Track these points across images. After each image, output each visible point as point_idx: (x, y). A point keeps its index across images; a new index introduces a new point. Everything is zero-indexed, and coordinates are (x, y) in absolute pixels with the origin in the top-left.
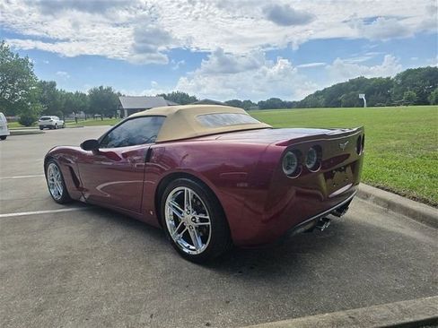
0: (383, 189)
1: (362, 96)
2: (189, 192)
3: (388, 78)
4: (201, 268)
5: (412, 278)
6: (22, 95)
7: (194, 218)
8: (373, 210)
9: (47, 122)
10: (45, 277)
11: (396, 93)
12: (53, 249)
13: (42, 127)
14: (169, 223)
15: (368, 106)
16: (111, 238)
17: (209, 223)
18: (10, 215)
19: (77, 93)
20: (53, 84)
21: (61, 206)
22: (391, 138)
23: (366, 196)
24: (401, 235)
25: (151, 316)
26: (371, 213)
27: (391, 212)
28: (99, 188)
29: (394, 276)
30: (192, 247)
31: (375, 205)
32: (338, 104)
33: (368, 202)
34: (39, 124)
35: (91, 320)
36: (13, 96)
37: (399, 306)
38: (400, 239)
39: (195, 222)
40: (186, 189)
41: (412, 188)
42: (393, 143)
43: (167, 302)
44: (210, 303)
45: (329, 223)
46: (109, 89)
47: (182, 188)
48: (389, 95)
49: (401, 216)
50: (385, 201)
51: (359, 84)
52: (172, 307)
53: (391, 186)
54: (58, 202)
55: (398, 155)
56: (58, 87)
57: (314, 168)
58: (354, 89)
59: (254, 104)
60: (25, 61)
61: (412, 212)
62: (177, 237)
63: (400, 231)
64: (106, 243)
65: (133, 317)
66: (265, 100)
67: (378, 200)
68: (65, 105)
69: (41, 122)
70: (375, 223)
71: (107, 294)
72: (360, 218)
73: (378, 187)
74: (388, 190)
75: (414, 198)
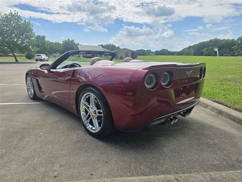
0: (217, 102)
1: (216, 50)
2: (92, 96)
3: (233, 40)
4: (97, 141)
5: (225, 158)
6: (27, 42)
7: (95, 111)
8: (209, 115)
9: (39, 58)
10: (10, 138)
11: (237, 49)
12: (20, 124)
13: (37, 60)
14: (82, 113)
15: (219, 56)
16: (53, 120)
17: (102, 115)
18: (5, 104)
19: (56, 43)
20: (44, 37)
21: (33, 101)
22: (229, 74)
23: (206, 106)
24: (224, 131)
25: (60, 167)
26: (207, 117)
27: (220, 116)
28: (53, 93)
29: (214, 156)
30: (94, 128)
31: (211, 112)
32: (202, 54)
33: (207, 110)
34: (35, 58)
35: (26, 165)
36: (23, 43)
37: (210, 175)
38: (223, 133)
39: (95, 113)
40: (91, 94)
41: (235, 103)
42: (229, 76)
43: (72, 159)
44: (97, 162)
45: (177, 120)
46: (73, 41)
47: (89, 93)
48: (233, 50)
49: (227, 119)
50: (217, 109)
51: (215, 43)
52: (74, 162)
53: (223, 101)
54: (31, 99)
55: (231, 83)
56: (46, 39)
57: (167, 85)
58: (212, 46)
59: (152, 52)
60: (29, 24)
61: (233, 118)
62: (86, 122)
63: (224, 128)
64: (49, 122)
65: (50, 166)
66: (159, 50)
67: (213, 109)
68: (49, 49)
69: (37, 57)
70: (209, 123)
71: (40, 151)
72: (201, 119)
73: (214, 101)
74: (220, 103)
75: (236, 109)
